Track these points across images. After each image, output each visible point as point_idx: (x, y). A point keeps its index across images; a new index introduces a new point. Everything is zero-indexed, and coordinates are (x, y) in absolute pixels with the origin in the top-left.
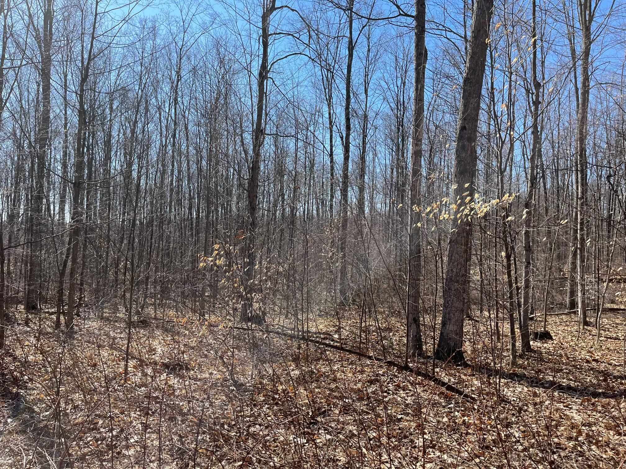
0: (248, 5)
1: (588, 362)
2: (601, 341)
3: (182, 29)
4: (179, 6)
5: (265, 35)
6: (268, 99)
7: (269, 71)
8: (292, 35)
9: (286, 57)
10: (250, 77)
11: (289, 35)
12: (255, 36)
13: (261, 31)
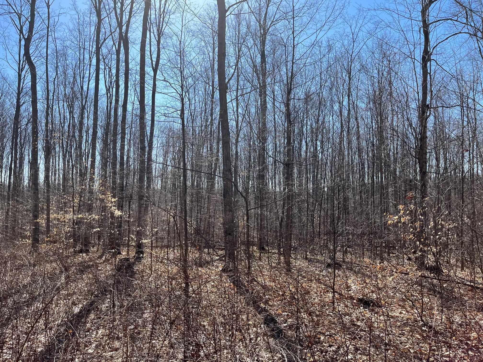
0: (409, 6)
3: (352, 40)
4: (349, 23)
5: (426, 26)
6: (432, 78)
7: (431, 54)
8: (451, 19)
9: (447, 39)
10: (414, 63)
11: (449, 19)
12: (417, 29)
13: (421, 24)
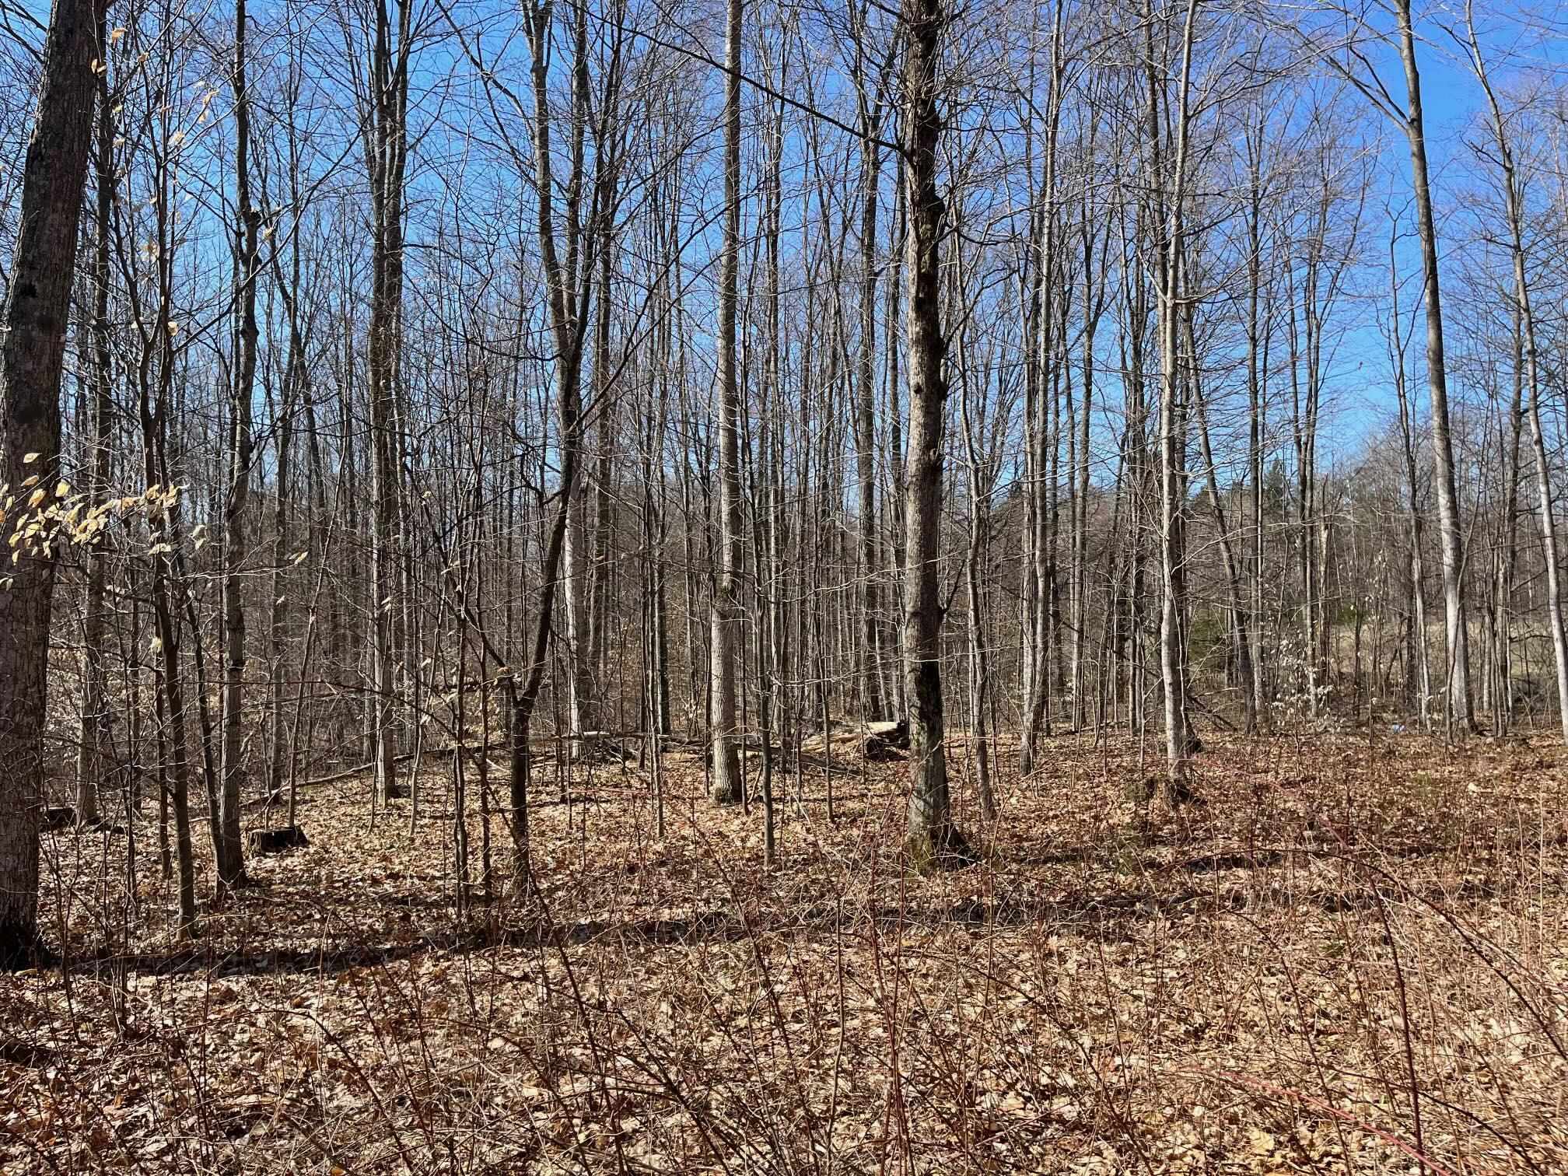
1: (376, 882)
2: (422, 827)
